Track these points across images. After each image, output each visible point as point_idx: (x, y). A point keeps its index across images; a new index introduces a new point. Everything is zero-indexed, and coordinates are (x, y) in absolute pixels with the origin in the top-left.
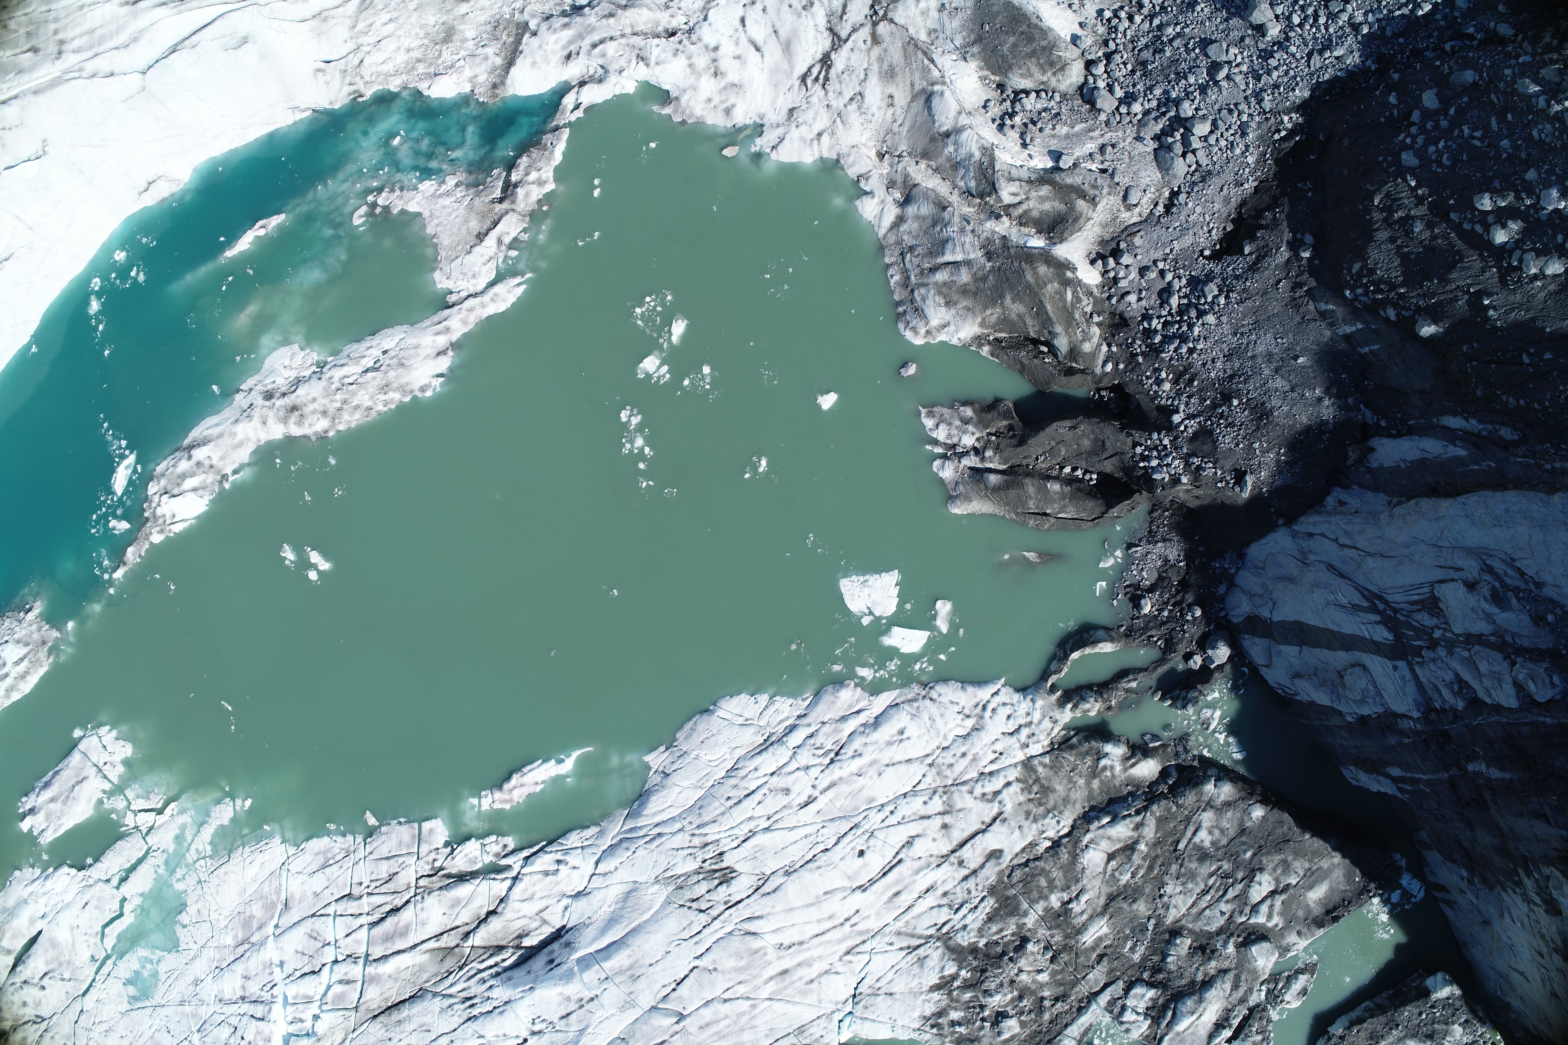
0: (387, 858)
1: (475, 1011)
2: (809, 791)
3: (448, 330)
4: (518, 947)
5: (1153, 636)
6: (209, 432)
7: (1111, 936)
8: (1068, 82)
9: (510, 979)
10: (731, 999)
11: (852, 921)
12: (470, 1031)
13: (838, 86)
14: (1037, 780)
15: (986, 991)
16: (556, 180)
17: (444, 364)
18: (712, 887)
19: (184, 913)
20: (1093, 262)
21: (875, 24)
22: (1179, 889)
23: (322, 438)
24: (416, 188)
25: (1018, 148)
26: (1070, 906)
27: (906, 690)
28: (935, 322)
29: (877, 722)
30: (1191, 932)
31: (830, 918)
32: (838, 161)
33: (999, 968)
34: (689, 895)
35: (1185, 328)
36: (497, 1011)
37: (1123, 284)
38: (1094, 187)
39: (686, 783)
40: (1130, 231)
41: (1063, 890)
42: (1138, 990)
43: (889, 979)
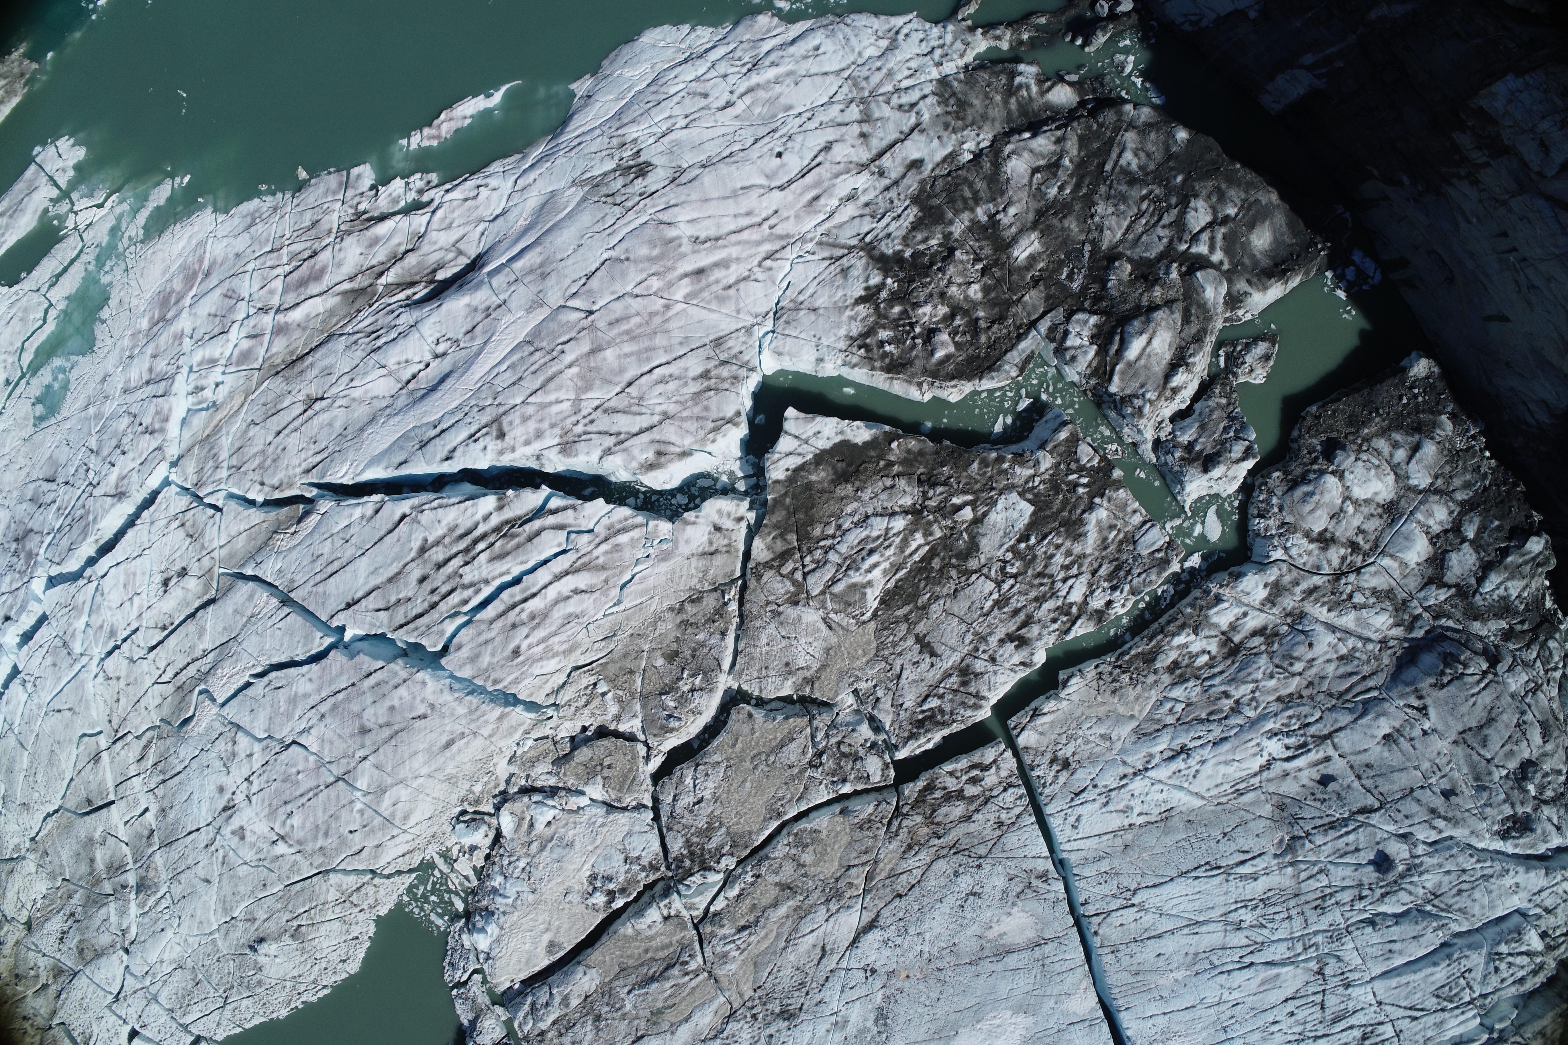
0: (313, 208)
1: (379, 342)
2: (726, 97)
4: (432, 282)
7: (1045, 257)
9: (420, 307)
10: (642, 296)
11: (772, 221)
12: (372, 363)
14: (954, 94)
15: (915, 304)
18: (628, 181)
22: (1110, 210)
26: (998, 217)
27: (821, 20)
29: (793, 42)
30: (1130, 259)
31: (748, 214)
33: (927, 276)
36: (402, 335)
39: (608, 96)
41: (990, 202)
42: (1080, 316)
43: (811, 291)
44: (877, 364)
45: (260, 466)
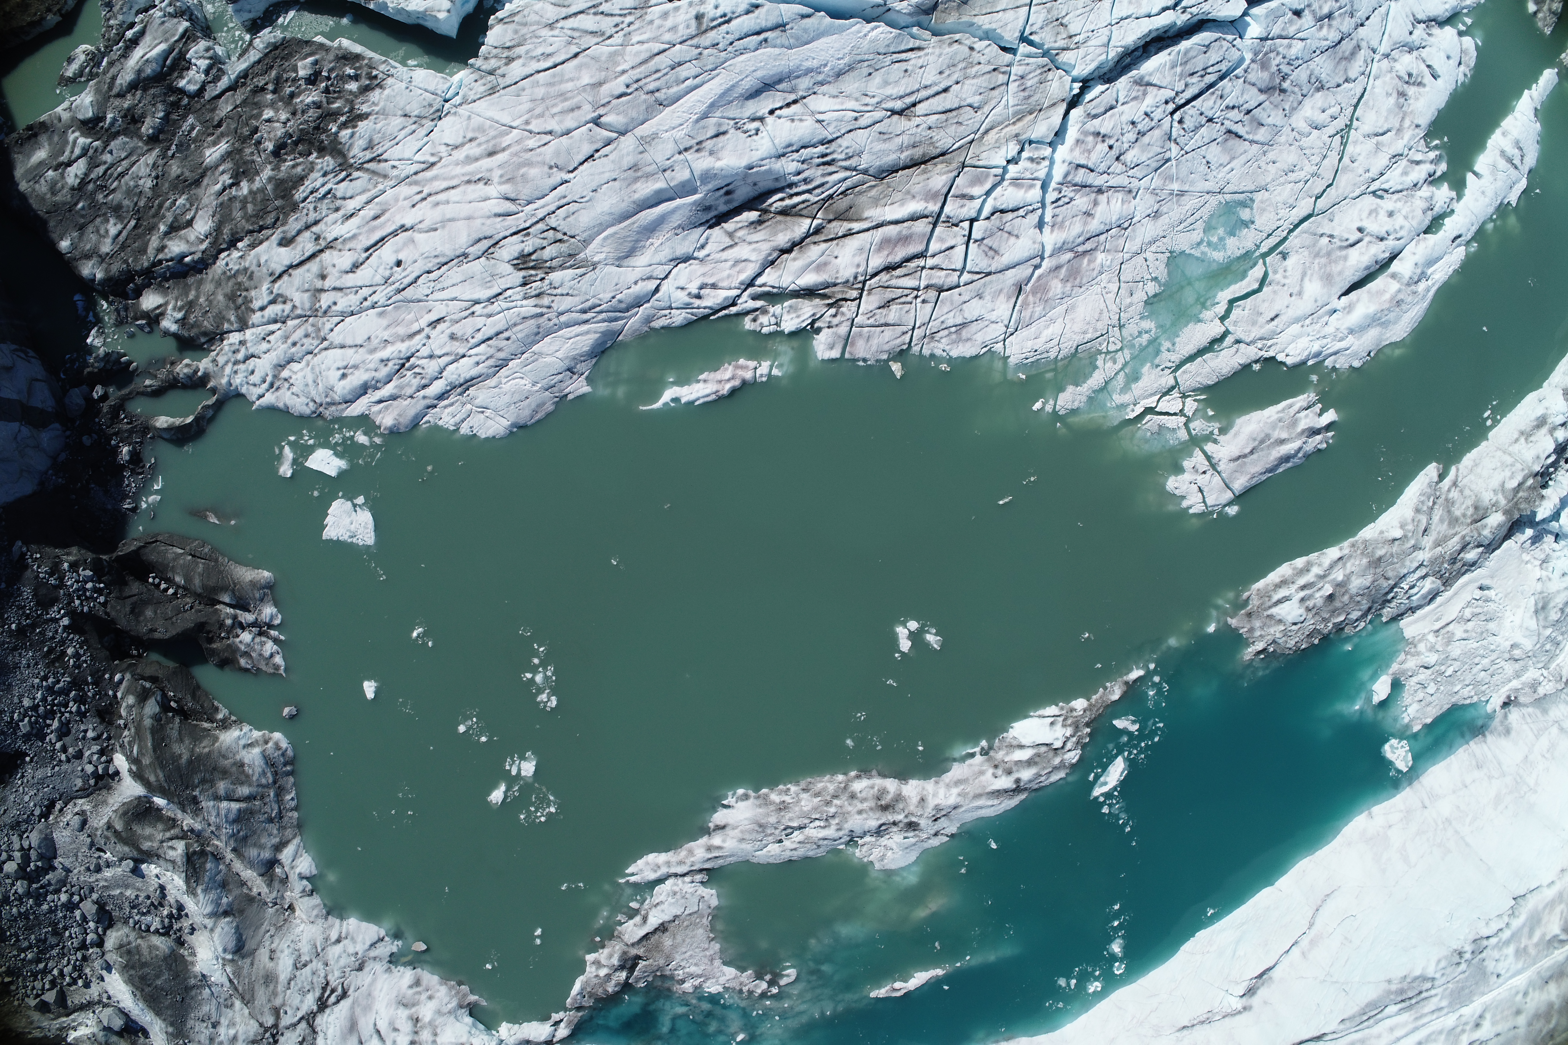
0: (887, 325)
1: (821, 149)
2: (434, 334)
3: (709, 849)
4: (765, 211)
5: (128, 423)
6: (990, 803)
7: (206, 145)
8: (119, 933)
9: (777, 179)
10: (545, 133)
11: (421, 197)
12: (830, 129)
13: (315, 980)
14: (238, 308)
15: (319, 107)
16: (584, 962)
17: (719, 817)
18: (539, 252)
19: (1150, 294)
20: (117, 773)
21: (275, 1026)
22: (142, 182)
23: (864, 772)
24: (726, 989)
25: (168, 887)
26: (231, 181)
27: (337, 414)
28: (256, 751)
29: (364, 389)
30: (140, 137)
31: (436, 205)
32: (328, 913)
33: (302, 130)
34: (563, 247)
35: (49, 699)
36: (794, 148)
37: (95, 748)
38: (107, 838)
39: (548, 359)
40: (85, 792)
41: (234, 197)
42: (193, 88)
43: (403, 133)
44: (366, 61)
45: (971, 65)
